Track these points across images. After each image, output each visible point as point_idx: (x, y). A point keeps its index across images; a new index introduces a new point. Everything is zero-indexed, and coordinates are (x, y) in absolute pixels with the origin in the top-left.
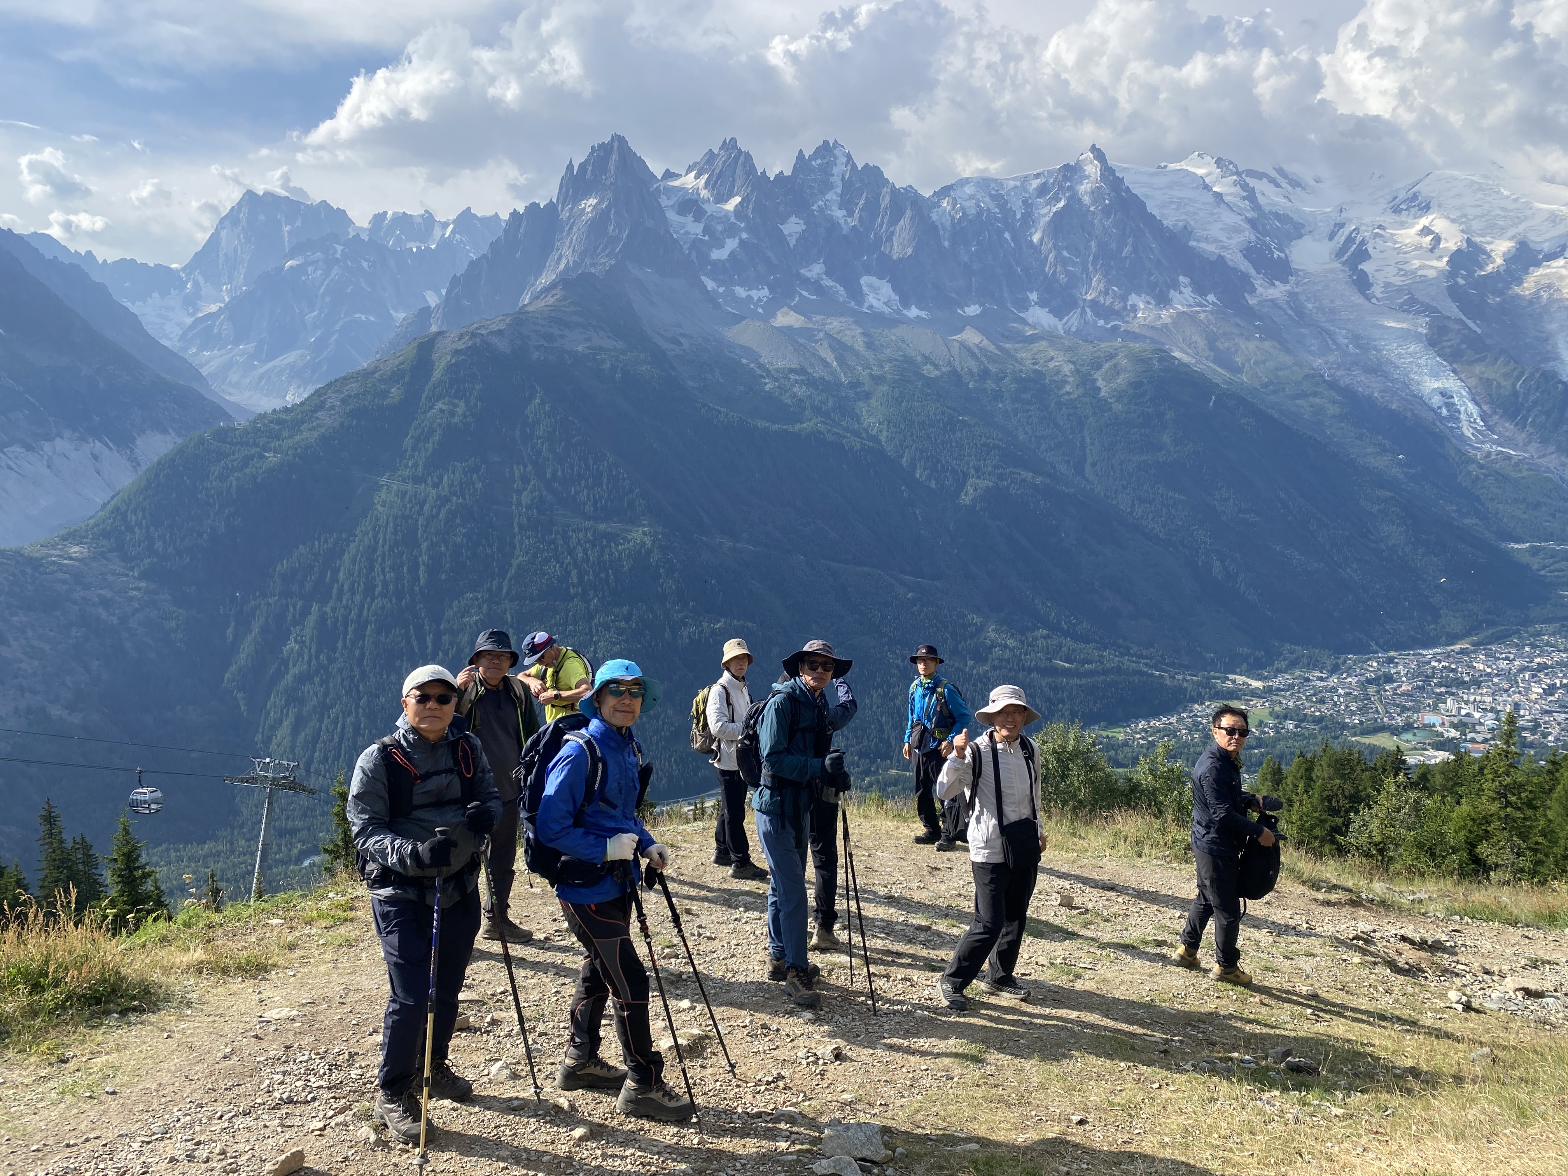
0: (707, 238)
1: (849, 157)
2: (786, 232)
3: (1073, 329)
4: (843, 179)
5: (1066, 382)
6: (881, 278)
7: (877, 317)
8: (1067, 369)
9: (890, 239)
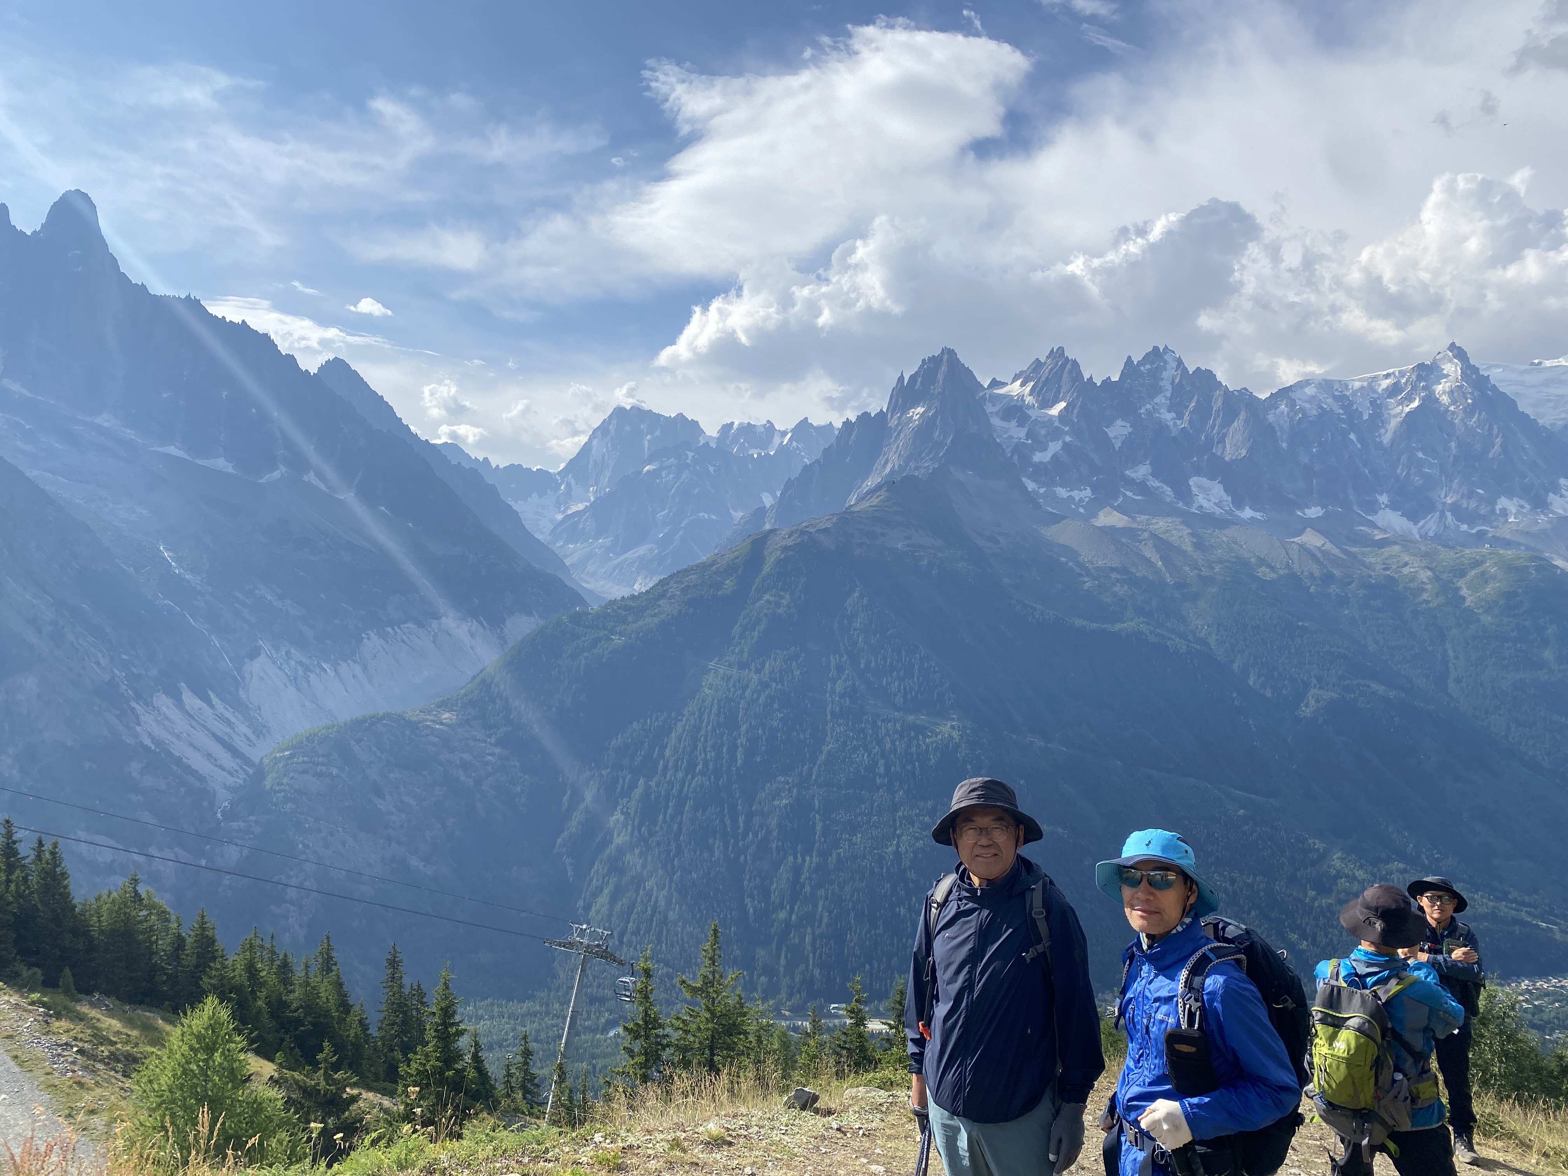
0: (1030, 442)
1: (1180, 362)
2: (1111, 435)
3: (1431, 534)
4: (1172, 383)
5: (1424, 590)
6: (1212, 478)
7: (1208, 519)
8: (1425, 575)
9: (1222, 440)
